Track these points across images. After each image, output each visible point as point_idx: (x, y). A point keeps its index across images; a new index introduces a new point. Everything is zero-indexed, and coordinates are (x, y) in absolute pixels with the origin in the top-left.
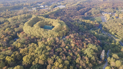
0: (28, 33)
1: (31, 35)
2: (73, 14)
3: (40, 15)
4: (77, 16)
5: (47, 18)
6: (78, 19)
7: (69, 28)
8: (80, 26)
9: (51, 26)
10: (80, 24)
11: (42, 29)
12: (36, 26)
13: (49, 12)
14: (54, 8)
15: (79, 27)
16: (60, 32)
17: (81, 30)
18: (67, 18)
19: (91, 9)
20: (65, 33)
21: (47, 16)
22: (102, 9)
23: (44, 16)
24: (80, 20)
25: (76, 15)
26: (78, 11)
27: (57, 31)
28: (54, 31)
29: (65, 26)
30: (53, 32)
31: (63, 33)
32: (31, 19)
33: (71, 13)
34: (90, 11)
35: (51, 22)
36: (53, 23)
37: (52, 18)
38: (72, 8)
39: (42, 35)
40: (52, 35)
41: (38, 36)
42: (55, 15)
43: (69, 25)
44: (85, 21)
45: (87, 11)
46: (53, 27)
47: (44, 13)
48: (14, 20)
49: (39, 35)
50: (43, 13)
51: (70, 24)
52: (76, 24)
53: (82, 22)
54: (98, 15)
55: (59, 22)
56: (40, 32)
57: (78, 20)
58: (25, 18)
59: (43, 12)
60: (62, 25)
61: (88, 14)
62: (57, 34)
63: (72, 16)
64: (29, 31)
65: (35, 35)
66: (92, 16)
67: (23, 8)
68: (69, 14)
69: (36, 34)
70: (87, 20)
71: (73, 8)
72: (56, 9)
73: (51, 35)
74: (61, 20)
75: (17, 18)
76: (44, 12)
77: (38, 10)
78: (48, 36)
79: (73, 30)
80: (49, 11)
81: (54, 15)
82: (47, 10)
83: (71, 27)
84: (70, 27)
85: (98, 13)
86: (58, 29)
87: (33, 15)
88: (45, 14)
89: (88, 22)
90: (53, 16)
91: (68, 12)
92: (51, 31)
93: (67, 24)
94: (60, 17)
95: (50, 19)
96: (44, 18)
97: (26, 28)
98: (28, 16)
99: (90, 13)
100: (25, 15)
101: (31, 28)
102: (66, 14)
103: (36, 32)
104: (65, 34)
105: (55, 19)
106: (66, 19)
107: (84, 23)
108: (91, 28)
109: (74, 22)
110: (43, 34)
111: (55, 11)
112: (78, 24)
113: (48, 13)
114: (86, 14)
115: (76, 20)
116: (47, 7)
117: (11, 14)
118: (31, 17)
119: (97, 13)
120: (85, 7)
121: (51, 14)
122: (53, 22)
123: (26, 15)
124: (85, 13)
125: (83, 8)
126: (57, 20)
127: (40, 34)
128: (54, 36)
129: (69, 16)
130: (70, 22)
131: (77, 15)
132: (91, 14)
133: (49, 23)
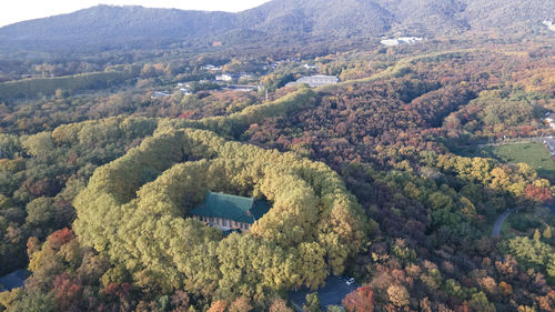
0: (89, 244)
1: (107, 265)
2: (383, 122)
3: (204, 120)
4: (402, 135)
5: (237, 138)
6: (416, 153)
7: (369, 215)
8: (436, 197)
9: (245, 203)
10: (435, 185)
11: (182, 227)
12: (148, 196)
13: (254, 106)
14: (282, 84)
15: (427, 204)
16: (308, 247)
17: (444, 228)
18: (350, 140)
19: (472, 96)
20: (341, 261)
21: (237, 132)
22: (536, 98)
23: (218, 131)
24: (427, 154)
25: (397, 127)
26: (407, 107)
27: (286, 244)
28: (259, 240)
29: (339, 206)
30: (255, 252)
31: (326, 257)
32: (144, 144)
33: (368, 116)
34: (471, 107)
35: (253, 173)
36: (261, 174)
37: (263, 143)
38: (377, 89)
39: (179, 266)
40: (249, 278)
41: (151, 272)
42: (281, 125)
43: (364, 191)
44: (461, 163)
45: (454, 108)
47: (228, 109)
49: (155, 266)
50: (220, 112)
51: (370, 180)
52: (409, 187)
53: (442, 169)
54: (519, 127)
55: (301, 174)
56: (167, 245)
57: (414, 160)
58: (120, 135)
59: (223, 105)
60: (318, 192)
61: (464, 121)
62: (286, 267)
63: (375, 133)
64: (100, 230)
65: (131, 264)
66: (486, 133)
68: (362, 120)
69: (140, 255)
70: (467, 160)
71: (381, 86)
72: (288, 95)
73: (237, 275)
74: (316, 155)
75: (76, 137)
76: (227, 105)
77: (201, 97)
78: (221, 276)
79: (394, 237)
80: (254, 100)
81: (279, 121)
82: (245, 94)
83: (381, 207)
84: (374, 208)
85: (520, 120)
86: (293, 220)
87: (162, 122)
88: (232, 116)
89: (476, 173)
90: (268, 130)
91: (354, 108)
92: (242, 240)
93: (350, 179)
94: (307, 137)
95: (248, 148)
98: (134, 125)
99: (474, 116)
100: (120, 121)
101: (114, 209)
102: (343, 118)
103: (140, 245)
104: (339, 265)
105: (282, 149)
106: (345, 146)
107: (449, 179)
109: (391, 167)
110: (184, 261)
111: (285, 103)
112: (418, 186)
113: (244, 112)
114: (451, 118)
115: (404, 158)
116: (246, 83)
118: (150, 133)
119: (514, 118)
120: (439, 86)
121: (258, 118)
122: (266, 170)
123: (126, 121)
124: (448, 114)
125: (431, 89)
126: (289, 156)
127: (165, 260)
128: (259, 279)
129: (363, 133)
130: (368, 167)
131: (404, 128)
132: (482, 123)
133: (239, 179)
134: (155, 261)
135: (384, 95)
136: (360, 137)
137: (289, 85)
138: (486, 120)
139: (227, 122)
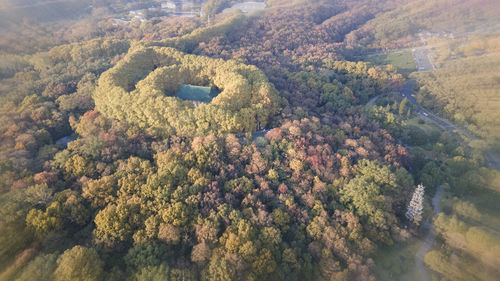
0: (113, 116)
1: (127, 126)
2: (298, 39)
3: (164, 40)
4: (312, 48)
5: (190, 52)
6: (320, 60)
7: (281, 95)
8: (327, 86)
9: (208, 89)
10: (328, 80)
11: (172, 102)
12: (145, 87)
13: (200, 29)
14: (219, 11)
15: (321, 91)
16: (246, 111)
17: (329, 103)
18: (274, 53)
19: (370, 17)
20: (264, 118)
21: (190, 48)
22: (416, 18)
23: (177, 48)
24: (328, 60)
25: (309, 42)
26: (318, 27)
27: (233, 107)
28: (218, 107)
29: (264, 90)
30: (215, 112)
31: (256, 117)
32: (126, 58)
33: (289, 35)
34: (366, 27)
35: (208, 73)
36: (213, 74)
37: (211, 55)
38: (296, 13)
39: (172, 124)
40: (213, 126)
41: (154, 128)
42: (222, 43)
43: (280, 84)
44: (349, 66)
45: (353, 27)
46: (216, 91)
47: (180, 32)
48: (56, 62)
49: (157, 124)
50: (173, 35)
51: (286, 78)
52: (311, 81)
53: (336, 71)
54: (399, 41)
55: (239, 71)
56: (163, 112)
57: (318, 64)
58: (101, 53)
59: (175, 29)
60: (251, 83)
61: (359, 37)
62: (234, 119)
63: (292, 47)
64: (118, 107)
65: (142, 125)
66: (375, 45)
67: (89, 12)
68: (283, 38)
69: (147, 119)
70: (353, 63)
71: (299, 11)
72: (227, 17)
73: (206, 126)
74: (249, 62)
75: (69, 55)
76: (179, 28)
77: (155, 22)
78: (197, 127)
79: (296, 106)
80: (198, 25)
81: (221, 40)
82: (190, 19)
83: (291, 92)
84: (286, 92)
85: (400, 36)
86: (234, 98)
87: (133, 43)
88: (184, 37)
89: (358, 72)
90: (213, 46)
91: (278, 29)
92: (208, 107)
93: (273, 77)
94: (242, 51)
95: (201, 58)
96: (177, 55)
97: (108, 98)
98: (112, 46)
99: (368, 33)
100: (100, 42)
101: (126, 95)
102: (269, 37)
103: (147, 113)
104: (264, 120)
105: (225, 58)
106: (270, 56)
107: (342, 77)
108: (371, 97)
109: (302, 70)
110: (175, 120)
111: (223, 26)
112: (316, 80)
113: (193, 33)
114: (351, 36)
115: (311, 64)
116: (189, 10)
117: (42, 35)
118: (126, 51)
119: (396, 34)
120: (346, 9)
121: (207, 37)
122: (217, 70)
123: (105, 43)
124: (348, 32)
125: (339, 12)
126: (232, 62)
127: (165, 121)
128: (219, 127)
129: (283, 47)
130: (285, 70)
131: (314, 44)
132: (374, 39)
133: (200, 76)
134: (157, 122)
135: (301, 18)
136: (281, 51)
137: (225, 11)
138: (376, 36)
139: (181, 41)
